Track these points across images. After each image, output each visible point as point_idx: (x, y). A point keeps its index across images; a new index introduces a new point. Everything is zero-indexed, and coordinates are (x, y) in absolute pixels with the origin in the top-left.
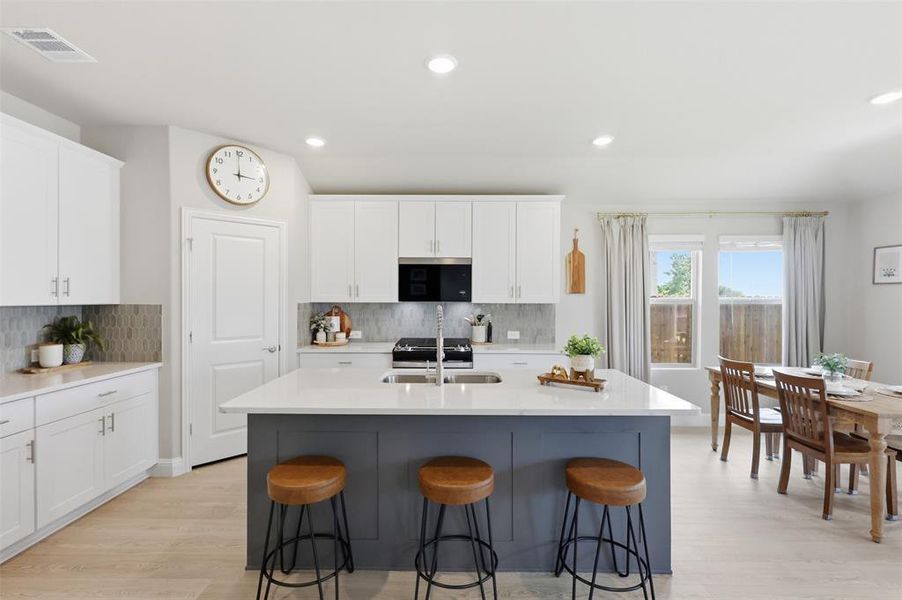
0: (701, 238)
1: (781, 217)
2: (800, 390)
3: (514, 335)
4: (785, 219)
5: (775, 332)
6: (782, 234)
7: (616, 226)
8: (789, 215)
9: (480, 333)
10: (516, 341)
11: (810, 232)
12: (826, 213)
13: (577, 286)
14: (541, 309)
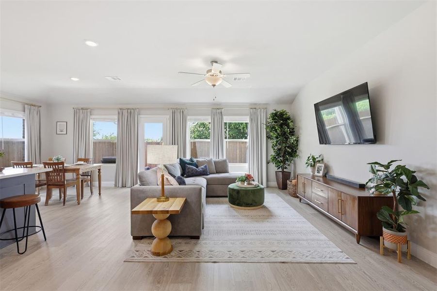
1: (24, 104)
2: (55, 167)
4: (26, 106)
5: (22, 150)
6: (24, 111)
8: (27, 104)
11: (35, 113)
12: (40, 106)
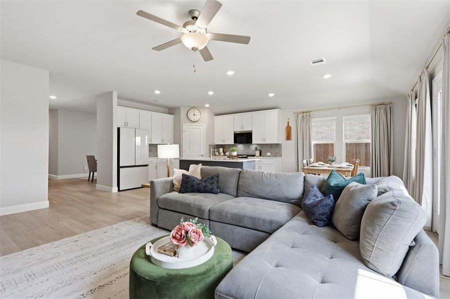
0: (335, 118)
3: (269, 154)
7: (300, 116)
9: (258, 153)
10: (269, 156)
13: (288, 137)
14: (278, 146)
